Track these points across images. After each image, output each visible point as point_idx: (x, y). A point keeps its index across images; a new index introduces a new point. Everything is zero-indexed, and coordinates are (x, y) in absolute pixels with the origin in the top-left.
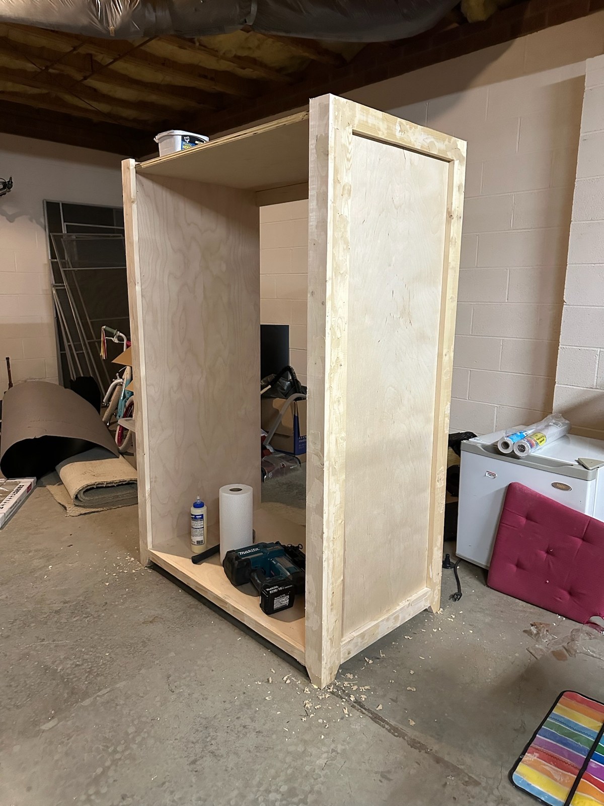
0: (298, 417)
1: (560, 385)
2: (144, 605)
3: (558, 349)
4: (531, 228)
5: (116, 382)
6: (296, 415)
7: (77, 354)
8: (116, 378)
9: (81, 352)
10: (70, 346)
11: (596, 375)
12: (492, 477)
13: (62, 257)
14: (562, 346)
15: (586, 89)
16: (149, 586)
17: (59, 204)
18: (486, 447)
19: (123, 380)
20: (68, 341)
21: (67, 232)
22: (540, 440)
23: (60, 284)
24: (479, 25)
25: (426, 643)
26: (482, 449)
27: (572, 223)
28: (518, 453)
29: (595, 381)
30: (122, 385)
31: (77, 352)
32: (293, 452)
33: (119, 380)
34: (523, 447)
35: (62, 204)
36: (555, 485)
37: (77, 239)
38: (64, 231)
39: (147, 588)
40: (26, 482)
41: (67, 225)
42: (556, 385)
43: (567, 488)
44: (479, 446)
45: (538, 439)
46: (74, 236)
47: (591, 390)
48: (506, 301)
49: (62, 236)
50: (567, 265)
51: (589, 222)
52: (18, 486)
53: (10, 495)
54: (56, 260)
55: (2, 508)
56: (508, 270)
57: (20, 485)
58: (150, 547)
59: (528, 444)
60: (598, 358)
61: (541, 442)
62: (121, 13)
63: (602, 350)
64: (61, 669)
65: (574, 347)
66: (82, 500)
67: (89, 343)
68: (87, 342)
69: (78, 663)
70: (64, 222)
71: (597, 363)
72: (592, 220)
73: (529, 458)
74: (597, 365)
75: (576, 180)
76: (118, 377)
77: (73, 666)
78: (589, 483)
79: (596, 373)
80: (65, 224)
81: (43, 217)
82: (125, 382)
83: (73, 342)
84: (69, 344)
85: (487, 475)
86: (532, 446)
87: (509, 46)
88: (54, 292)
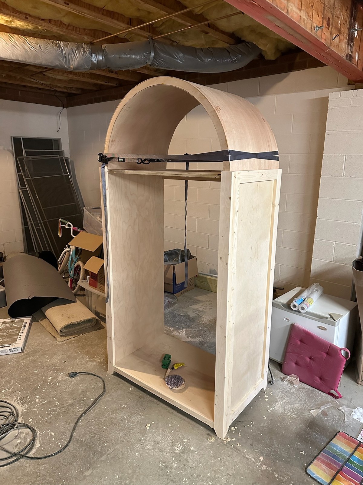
0: (175, 273)
1: (314, 259)
2: (116, 398)
3: (314, 240)
4: (299, 174)
5: (66, 250)
6: (174, 272)
7: (36, 229)
8: (66, 248)
9: (39, 227)
10: (31, 224)
11: (333, 255)
12: (287, 321)
13: (24, 171)
14: (316, 239)
15: (329, 108)
16: (115, 386)
17: (21, 138)
18: (283, 305)
19: (70, 249)
20: (31, 222)
21: (26, 156)
22: (311, 303)
23: (24, 188)
24: (271, 62)
25: (261, 411)
26: (282, 306)
27: (321, 176)
28: (300, 310)
29: (333, 258)
30: (70, 252)
31: (36, 228)
32: (172, 292)
33: (68, 249)
34: (304, 308)
35: (23, 138)
36: (319, 327)
37: (32, 160)
38: (24, 155)
39: (114, 387)
40: (27, 320)
41: (26, 151)
42: (313, 259)
43: (325, 329)
44: (280, 304)
45: (310, 302)
46: (30, 158)
47: (331, 262)
48: (285, 211)
49: (23, 158)
50: (318, 198)
51: (330, 177)
52: (24, 323)
53: (22, 330)
54: (20, 173)
55: (20, 339)
56: (286, 195)
57: (24, 322)
58: (114, 364)
59: (306, 307)
60: (334, 247)
61: (311, 304)
62: (77, 59)
63: (336, 242)
64: (84, 440)
65: (322, 240)
66: (63, 331)
67: (43, 222)
68: (42, 222)
69: (92, 436)
70: (24, 149)
71: (334, 249)
72: (331, 176)
73: (307, 313)
74: (334, 250)
75: (324, 154)
76: (67, 247)
77: (91, 438)
78: (336, 327)
79: (333, 254)
80: (25, 150)
81: (11, 146)
82: (72, 251)
83: (33, 222)
84: (31, 223)
85: (285, 319)
86: (307, 307)
87: (288, 75)
88: (21, 191)
